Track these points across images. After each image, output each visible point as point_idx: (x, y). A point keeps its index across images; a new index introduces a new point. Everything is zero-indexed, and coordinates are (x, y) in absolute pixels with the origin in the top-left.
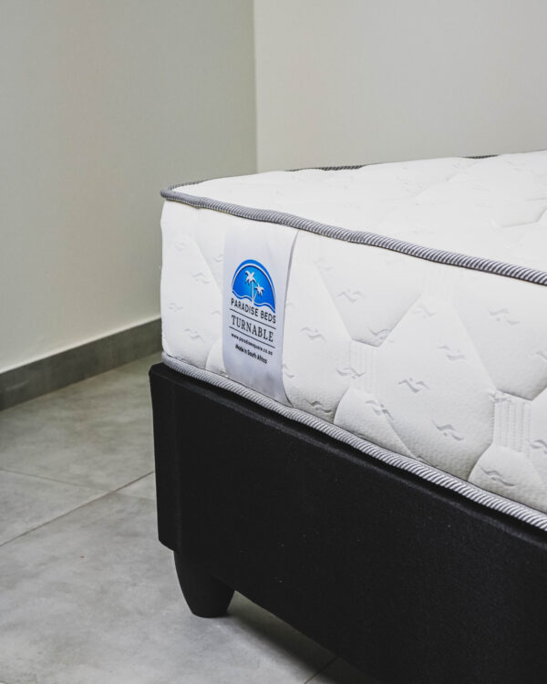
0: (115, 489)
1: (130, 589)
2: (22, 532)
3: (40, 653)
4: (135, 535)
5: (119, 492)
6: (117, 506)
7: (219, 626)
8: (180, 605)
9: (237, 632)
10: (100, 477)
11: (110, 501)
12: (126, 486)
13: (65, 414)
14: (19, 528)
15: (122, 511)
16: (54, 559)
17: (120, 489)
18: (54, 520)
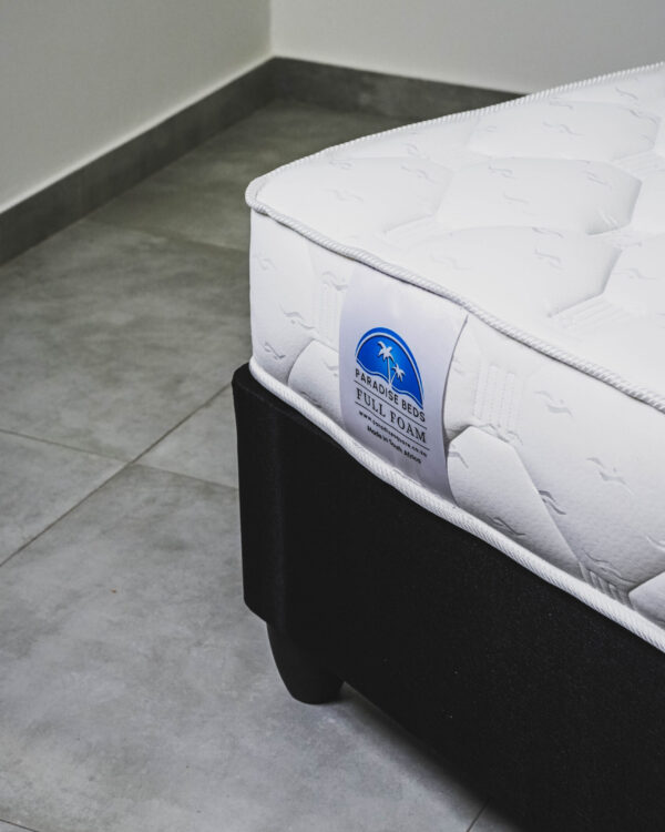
0: (133, 458)
1: (194, 653)
2: (18, 546)
3: (91, 779)
4: (180, 547)
5: (139, 462)
6: (145, 492)
7: (332, 721)
8: (271, 681)
9: (359, 730)
10: (108, 434)
11: (132, 480)
12: (148, 450)
13: (32, 308)
14: (14, 537)
15: (152, 501)
16: (75, 596)
17: (141, 456)
18: (59, 520)
